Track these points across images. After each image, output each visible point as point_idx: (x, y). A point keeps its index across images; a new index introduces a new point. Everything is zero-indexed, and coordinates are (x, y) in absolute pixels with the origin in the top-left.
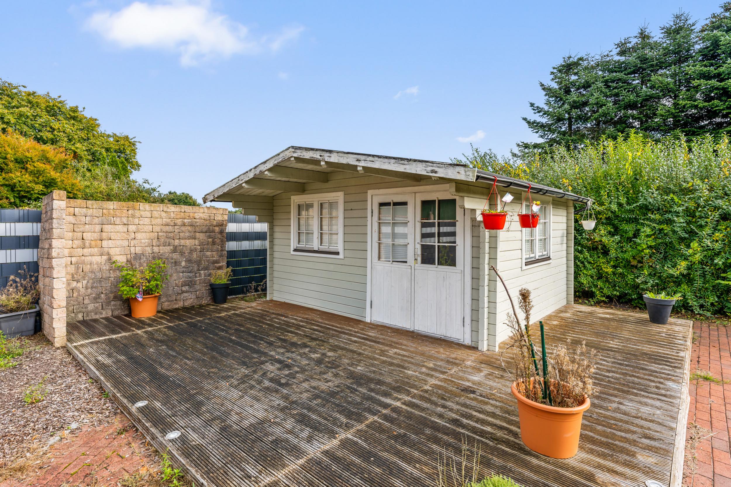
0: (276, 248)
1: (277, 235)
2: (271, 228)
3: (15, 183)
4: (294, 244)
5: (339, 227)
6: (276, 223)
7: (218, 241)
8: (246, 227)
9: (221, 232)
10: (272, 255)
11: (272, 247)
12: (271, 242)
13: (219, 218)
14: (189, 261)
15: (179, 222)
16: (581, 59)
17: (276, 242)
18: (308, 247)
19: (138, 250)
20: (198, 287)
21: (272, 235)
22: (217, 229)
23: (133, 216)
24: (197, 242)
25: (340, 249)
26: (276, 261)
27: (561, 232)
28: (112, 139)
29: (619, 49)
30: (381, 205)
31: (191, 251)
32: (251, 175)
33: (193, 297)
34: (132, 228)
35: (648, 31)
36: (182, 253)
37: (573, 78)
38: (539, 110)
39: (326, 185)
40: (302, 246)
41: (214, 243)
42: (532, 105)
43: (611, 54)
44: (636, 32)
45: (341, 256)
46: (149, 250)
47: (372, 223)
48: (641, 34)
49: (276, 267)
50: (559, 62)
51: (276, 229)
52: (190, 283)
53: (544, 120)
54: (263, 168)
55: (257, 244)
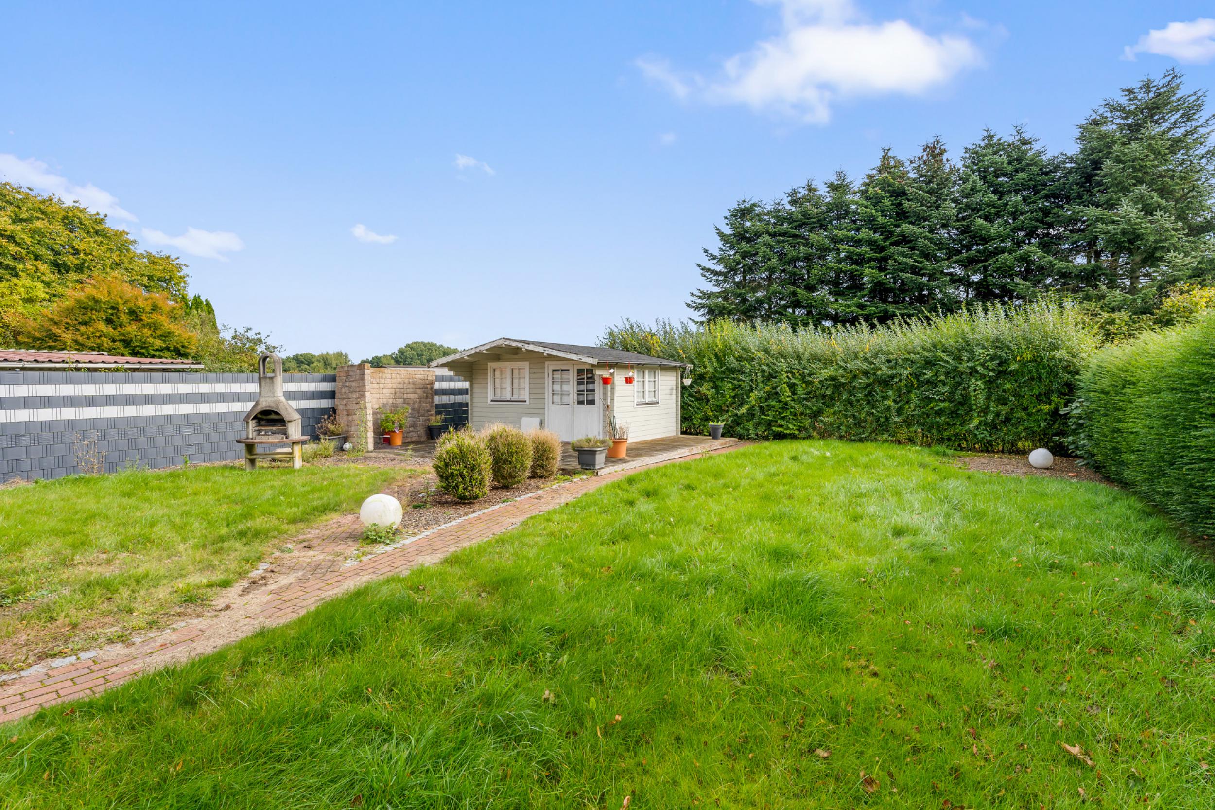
0: (475, 400)
1: (475, 390)
2: (472, 385)
3: (131, 338)
4: (490, 396)
5: (526, 383)
6: (474, 381)
7: (429, 395)
8: (452, 385)
9: (432, 389)
10: (472, 405)
11: (472, 399)
12: (471, 395)
13: (430, 378)
14: (413, 409)
15: (406, 381)
16: (754, 205)
17: (475, 395)
18: (503, 398)
19: (385, 401)
20: (419, 429)
21: (472, 390)
22: (429, 386)
23: (382, 377)
24: (417, 396)
25: (527, 399)
26: (475, 409)
27: (670, 387)
28: (146, 260)
29: (790, 198)
30: (554, 370)
31: (414, 402)
32: (472, 352)
33: (416, 435)
34: (381, 385)
35: (813, 183)
36: (409, 404)
37: (748, 224)
38: (713, 257)
39: (516, 357)
40: (497, 397)
41: (427, 397)
42: (706, 251)
43: (782, 202)
44: (804, 184)
45: (527, 403)
46: (390, 401)
47: (548, 381)
48: (809, 186)
49: (475, 414)
50: (734, 206)
51: (475, 386)
52: (414, 426)
53: (720, 268)
54: (483, 348)
55: (460, 398)
